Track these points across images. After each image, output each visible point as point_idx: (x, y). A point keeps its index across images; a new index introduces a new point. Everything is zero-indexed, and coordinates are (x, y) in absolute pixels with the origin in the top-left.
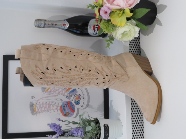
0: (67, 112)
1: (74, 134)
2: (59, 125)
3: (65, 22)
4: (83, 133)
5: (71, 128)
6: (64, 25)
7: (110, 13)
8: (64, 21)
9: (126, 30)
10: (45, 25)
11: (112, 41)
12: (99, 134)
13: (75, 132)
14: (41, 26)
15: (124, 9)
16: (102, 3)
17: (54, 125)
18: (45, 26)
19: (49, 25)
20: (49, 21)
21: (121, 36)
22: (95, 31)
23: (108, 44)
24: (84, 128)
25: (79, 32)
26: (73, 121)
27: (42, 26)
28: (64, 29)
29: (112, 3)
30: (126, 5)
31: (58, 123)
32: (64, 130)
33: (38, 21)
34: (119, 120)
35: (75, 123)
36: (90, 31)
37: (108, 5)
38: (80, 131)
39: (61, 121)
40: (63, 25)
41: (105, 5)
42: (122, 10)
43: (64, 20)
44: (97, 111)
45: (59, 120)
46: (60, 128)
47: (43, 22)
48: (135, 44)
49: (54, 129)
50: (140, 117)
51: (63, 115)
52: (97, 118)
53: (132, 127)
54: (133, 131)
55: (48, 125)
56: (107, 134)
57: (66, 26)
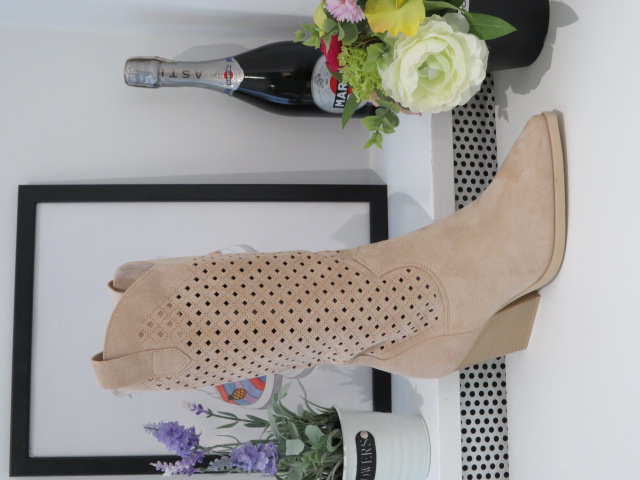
0: (239, 386)
1: (242, 463)
2: (193, 429)
3: (229, 63)
4: (274, 461)
5: (235, 441)
6: (228, 75)
8: (226, 63)
10: (162, 79)
12: (335, 468)
13: (244, 458)
14: (147, 81)
17: (171, 430)
18: (159, 80)
19: (173, 76)
20: (173, 63)
22: (339, 95)
24: (280, 445)
25: (285, 101)
26: (248, 416)
27: (151, 80)
28: (227, 91)
31: (188, 420)
32: (210, 449)
33: (135, 64)
34: (419, 416)
35: (254, 422)
36: (322, 95)
38: (263, 454)
39: (203, 415)
40: (222, 76)
43: (229, 60)
44: (349, 383)
45: (200, 409)
46: (194, 439)
47: (152, 68)
48: (479, 137)
49: (172, 442)
50: (495, 409)
51: (222, 396)
52: (334, 409)
53: (466, 444)
54: (470, 459)
55: (148, 428)
56: (368, 469)
57: (233, 80)
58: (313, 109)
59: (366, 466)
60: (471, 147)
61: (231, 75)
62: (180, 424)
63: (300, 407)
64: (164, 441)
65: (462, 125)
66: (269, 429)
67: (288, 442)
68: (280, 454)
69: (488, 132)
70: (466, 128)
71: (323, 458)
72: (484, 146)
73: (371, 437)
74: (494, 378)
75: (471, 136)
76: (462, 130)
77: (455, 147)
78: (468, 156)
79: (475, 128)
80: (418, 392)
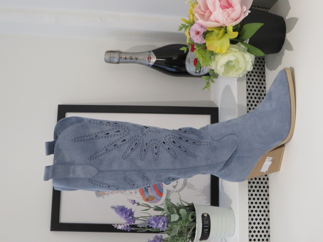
0: (151, 195)
1: (152, 224)
2: (131, 209)
4: (166, 224)
5: (149, 215)
6: (149, 58)
7: (203, 34)
8: (148, 53)
9: (230, 60)
10: (121, 60)
11: (214, 79)
12: (192, 229)
13: (153, 222)
14: (114, 61)
15: (226, 27)
16: (193, 19)
17: (122, 209)
18: (119, 60)
19: (126, 59)
20: (125, 53)
21: (223, 69)
23: (208, 83)
24: (169, 217)
25: (174, 70)
26: (155, 206)
27: (116, 60)
28: (149, 65)
29: (208, 19)
30: (226, 20)
31: (129, 206)
32: (138, 218)
33: (109, 53)
34: (231, 208)
35: (158, 209)
37: (201, 21)
38: (161, 220)
39: (136, 205)
40: (147, 59)
41: (197, 22)
42: (223, 29)
43: (150, 52)
45: (134, 202)
46: (131, 214)
47: (116, 55)
48: (259, 86)
49: (122, 214)
50: (264, 206)
51: (144, 199)
52: (193, 204)
53: (250, 221)
54: (252, 228)
55: (112, 207)
56: (207, 230)
57: (151, 61)
58: (186, 74)
59: (206, 228)
60: (255, 91)
61: (151, 58)
62: (126, 207)
63: (178, 203)
64: (119, 214)
65: (251, 81)
66: (164, 212)
67: (172, 216)
68: (169, 222)
69: (263, 84)
70: (253, 82)
71: (187, 224)
72: (261, 90)
73: (208, 216)
74: (264, 192)
75: (255, 86)
76: (251, 83)
77: (247, 90)
78: (253, 94)
79: (257, 82)
80: (230, 198)
